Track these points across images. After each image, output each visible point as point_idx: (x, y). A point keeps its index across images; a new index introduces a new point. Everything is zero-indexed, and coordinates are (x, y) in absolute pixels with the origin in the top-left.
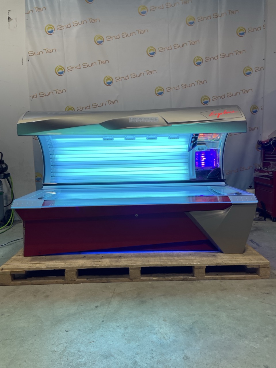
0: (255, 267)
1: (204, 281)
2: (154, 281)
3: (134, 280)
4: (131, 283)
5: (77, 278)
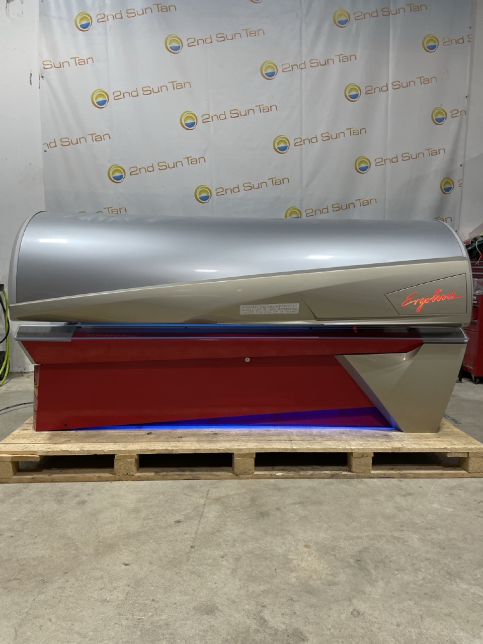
0: (460, 455)
1: (369, 479)
2: (278, 477)
3: (241, 476)
4: (236, 481)
5: (138, 470)
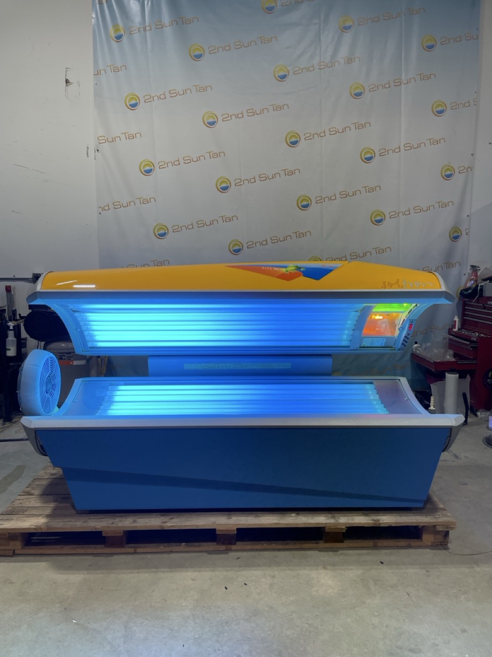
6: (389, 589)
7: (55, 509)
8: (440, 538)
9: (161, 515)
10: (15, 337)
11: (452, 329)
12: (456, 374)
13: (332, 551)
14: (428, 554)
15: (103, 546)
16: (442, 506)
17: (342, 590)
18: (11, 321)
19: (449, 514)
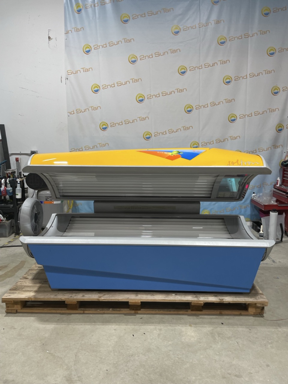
6: (227, 339)
7: (40, 287)
8: (259, 310)
9: (98, 293)
10: (21, 187)
11: (276, 185)
12: (276, 212)
13: (195, 316)
14: (251, 319)
15: (66, 309)
16: (261, 292)
17: (199, 339)
18: (18, 178)
19: (265, 297)
